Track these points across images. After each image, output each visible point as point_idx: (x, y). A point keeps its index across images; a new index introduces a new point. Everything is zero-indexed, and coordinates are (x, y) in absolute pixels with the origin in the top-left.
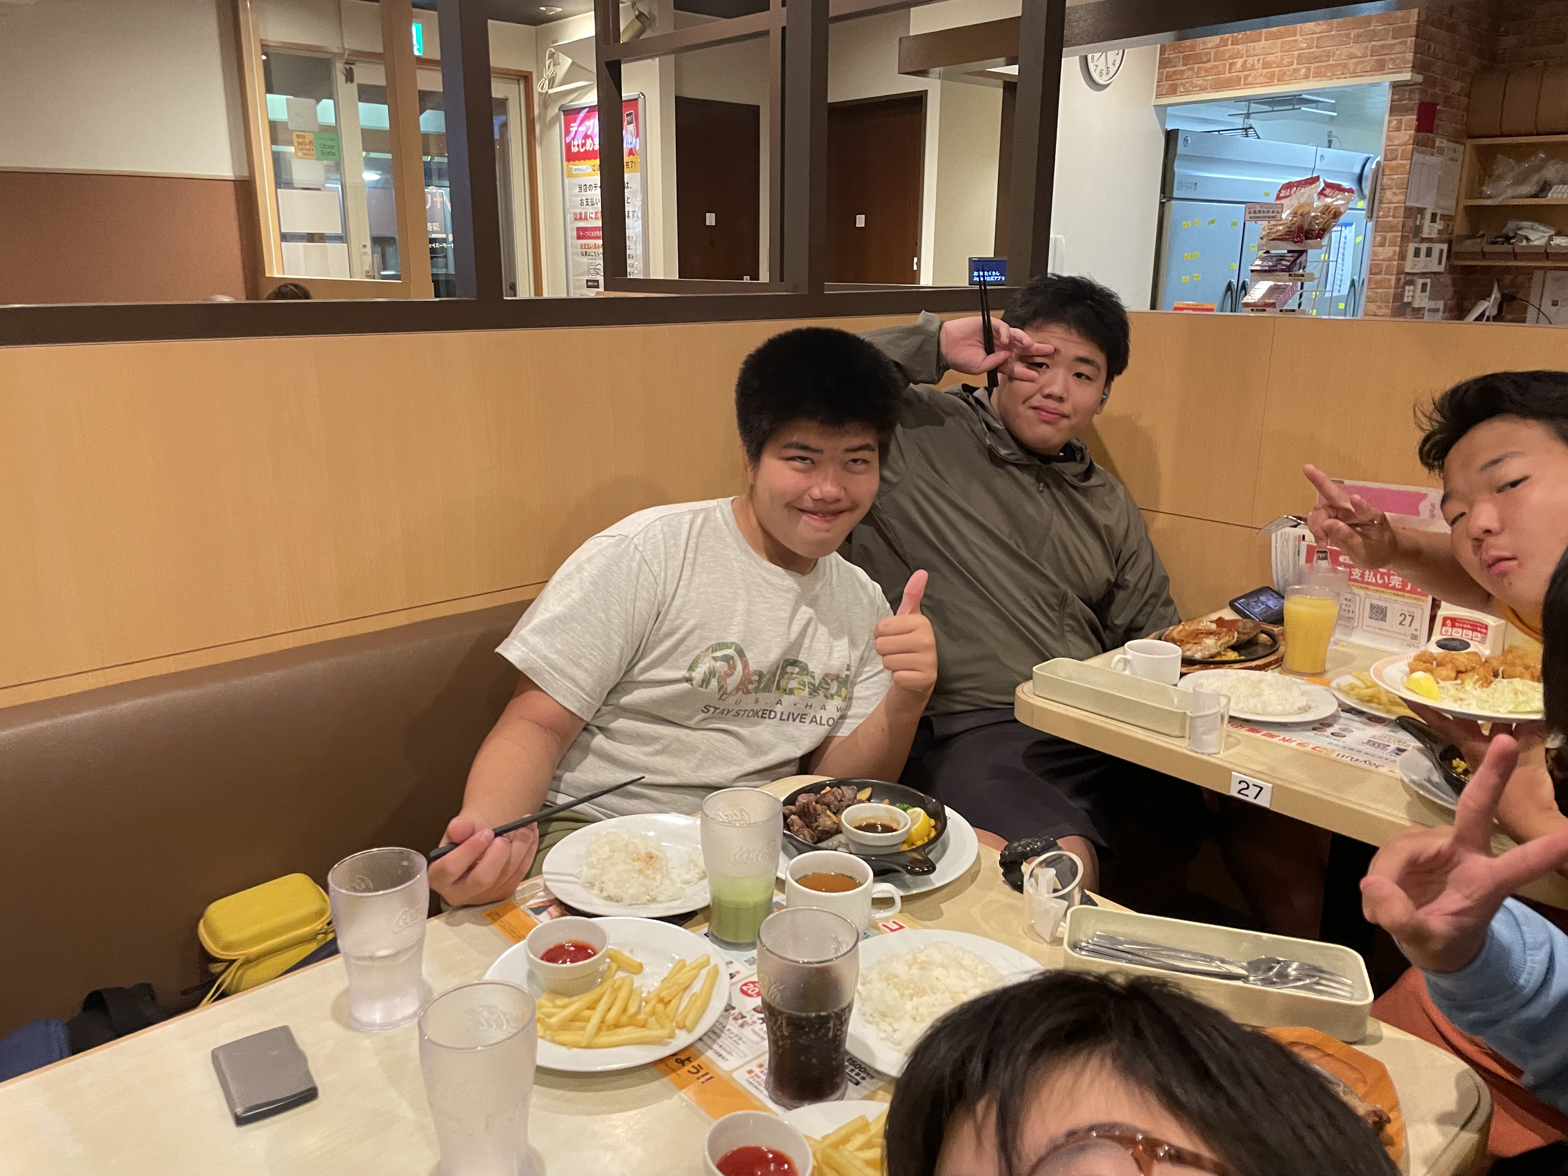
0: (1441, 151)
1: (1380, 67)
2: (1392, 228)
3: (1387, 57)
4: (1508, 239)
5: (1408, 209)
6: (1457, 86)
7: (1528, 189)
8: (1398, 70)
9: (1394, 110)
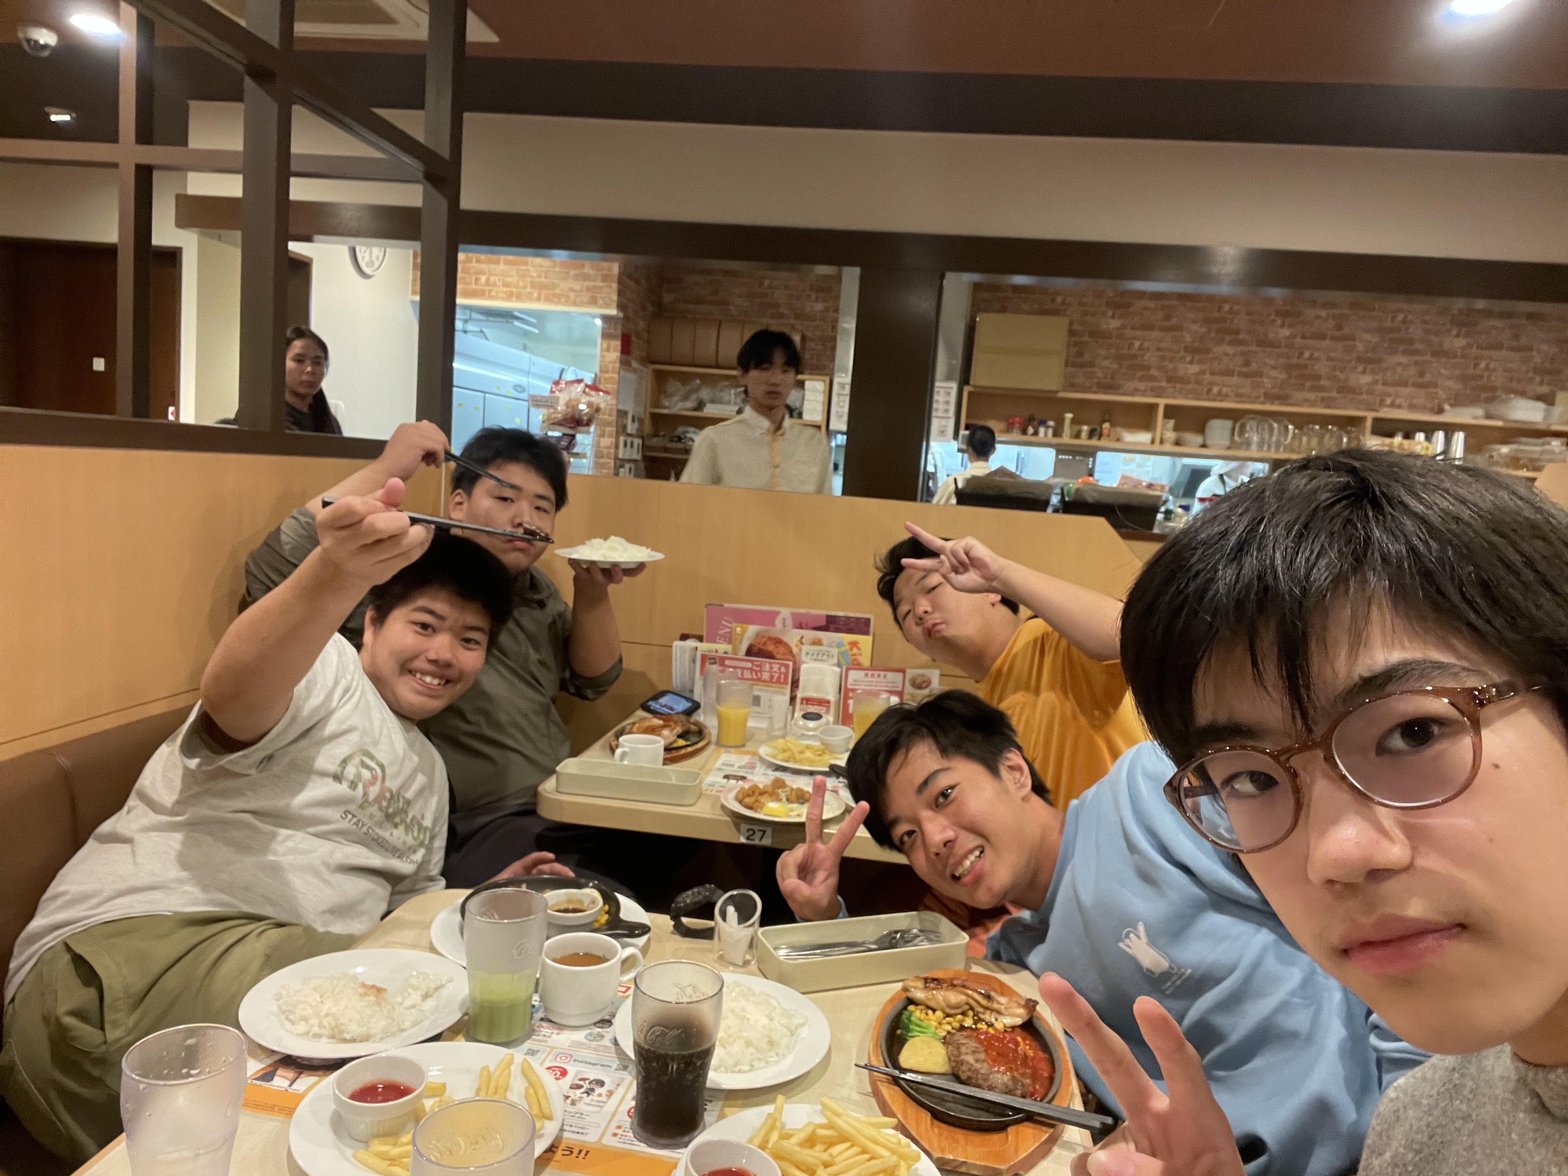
0: (635, 371)
1: (593, 302)
2: (608, 424)
3: (599, 295)
4: (680, 439)
5: (619, 411)
6: (642, 324)
7: (690, 404)
8: (607, 306)
9: (605, 335)
